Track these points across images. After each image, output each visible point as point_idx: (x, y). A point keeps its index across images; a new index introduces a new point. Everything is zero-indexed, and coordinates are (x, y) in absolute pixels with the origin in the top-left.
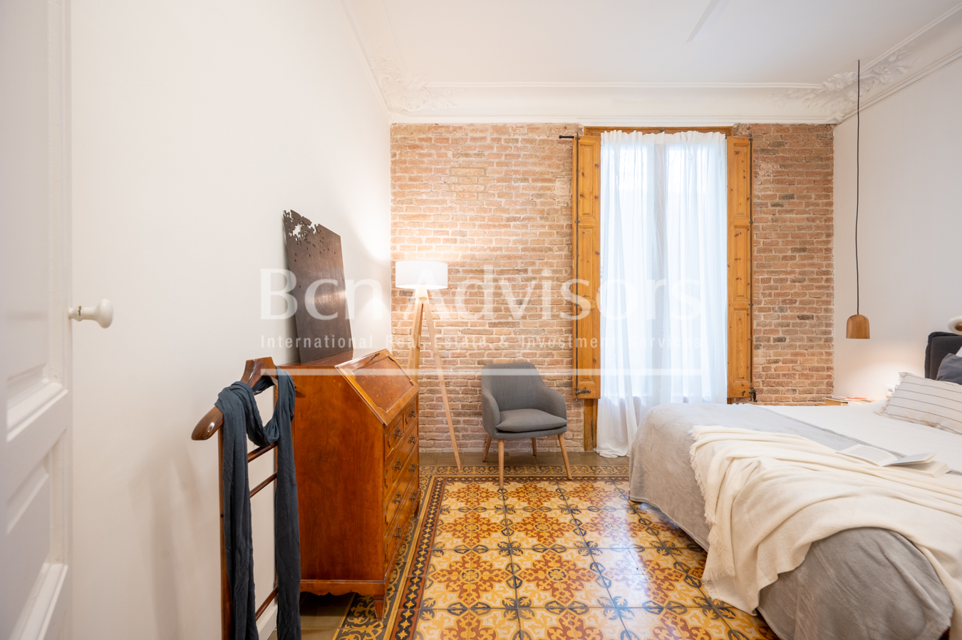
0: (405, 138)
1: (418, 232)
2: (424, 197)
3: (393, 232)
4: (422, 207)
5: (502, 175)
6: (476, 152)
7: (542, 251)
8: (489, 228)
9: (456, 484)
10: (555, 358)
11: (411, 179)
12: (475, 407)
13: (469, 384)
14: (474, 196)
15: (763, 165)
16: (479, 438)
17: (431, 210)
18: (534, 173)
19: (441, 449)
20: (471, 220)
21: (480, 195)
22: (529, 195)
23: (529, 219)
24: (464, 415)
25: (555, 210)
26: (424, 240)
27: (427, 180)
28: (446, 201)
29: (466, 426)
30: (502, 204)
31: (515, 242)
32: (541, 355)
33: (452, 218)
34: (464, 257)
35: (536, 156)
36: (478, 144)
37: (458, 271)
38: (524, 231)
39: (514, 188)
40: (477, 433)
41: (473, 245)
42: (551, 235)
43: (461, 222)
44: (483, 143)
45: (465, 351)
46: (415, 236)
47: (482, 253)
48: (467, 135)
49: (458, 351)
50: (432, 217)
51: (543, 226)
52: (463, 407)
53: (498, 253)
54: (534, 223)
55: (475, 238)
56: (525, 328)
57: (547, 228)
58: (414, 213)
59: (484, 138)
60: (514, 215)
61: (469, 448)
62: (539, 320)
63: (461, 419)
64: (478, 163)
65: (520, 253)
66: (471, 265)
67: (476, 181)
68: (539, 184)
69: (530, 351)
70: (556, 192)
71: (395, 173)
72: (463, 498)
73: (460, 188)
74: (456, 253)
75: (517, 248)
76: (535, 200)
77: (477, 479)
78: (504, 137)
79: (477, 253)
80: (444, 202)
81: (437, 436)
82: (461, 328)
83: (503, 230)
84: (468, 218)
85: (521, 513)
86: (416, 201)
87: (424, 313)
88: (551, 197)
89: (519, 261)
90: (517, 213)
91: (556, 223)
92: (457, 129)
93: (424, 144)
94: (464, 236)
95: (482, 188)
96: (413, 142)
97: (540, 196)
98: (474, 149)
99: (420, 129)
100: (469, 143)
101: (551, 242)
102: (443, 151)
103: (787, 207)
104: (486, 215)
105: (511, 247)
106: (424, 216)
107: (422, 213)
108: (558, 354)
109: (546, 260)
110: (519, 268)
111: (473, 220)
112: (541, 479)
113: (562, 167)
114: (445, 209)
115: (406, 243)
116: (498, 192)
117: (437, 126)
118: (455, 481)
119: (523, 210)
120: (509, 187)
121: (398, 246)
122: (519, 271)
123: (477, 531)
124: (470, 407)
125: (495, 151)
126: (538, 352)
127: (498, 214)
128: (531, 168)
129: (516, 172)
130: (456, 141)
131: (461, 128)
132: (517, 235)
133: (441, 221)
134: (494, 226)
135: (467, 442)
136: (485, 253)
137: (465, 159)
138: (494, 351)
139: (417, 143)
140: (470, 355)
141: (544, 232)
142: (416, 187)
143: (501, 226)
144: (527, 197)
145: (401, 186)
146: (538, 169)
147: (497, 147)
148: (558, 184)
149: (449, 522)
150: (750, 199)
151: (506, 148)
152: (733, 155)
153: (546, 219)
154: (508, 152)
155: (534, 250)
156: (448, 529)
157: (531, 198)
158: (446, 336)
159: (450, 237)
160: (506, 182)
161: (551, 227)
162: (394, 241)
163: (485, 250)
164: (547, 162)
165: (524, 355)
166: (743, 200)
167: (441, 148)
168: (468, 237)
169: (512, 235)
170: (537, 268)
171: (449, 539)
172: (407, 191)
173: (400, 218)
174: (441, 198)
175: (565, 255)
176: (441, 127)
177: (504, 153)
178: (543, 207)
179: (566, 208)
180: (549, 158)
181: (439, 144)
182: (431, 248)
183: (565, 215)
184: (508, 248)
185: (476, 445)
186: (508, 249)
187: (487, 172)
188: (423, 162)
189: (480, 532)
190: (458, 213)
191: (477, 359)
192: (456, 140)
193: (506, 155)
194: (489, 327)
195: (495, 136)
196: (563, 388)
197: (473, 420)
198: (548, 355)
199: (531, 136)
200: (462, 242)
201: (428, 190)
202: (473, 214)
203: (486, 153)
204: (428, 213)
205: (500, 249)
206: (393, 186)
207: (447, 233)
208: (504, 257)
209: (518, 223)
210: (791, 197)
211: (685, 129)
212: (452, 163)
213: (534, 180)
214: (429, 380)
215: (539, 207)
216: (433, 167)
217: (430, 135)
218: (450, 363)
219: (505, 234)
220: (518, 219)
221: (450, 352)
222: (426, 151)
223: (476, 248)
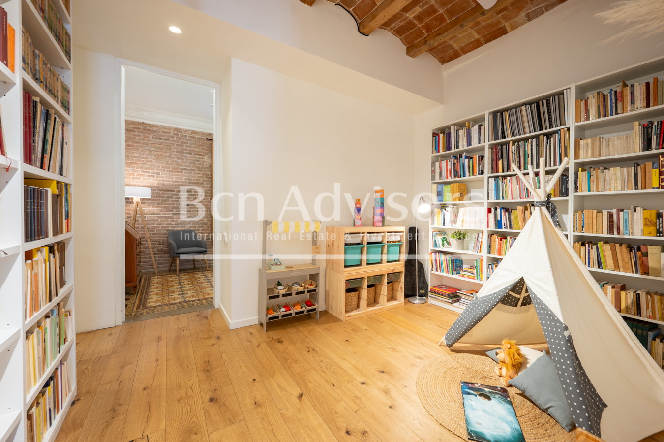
1: (132, 171)
2: (136, 155)
4: (134, 159)
5: (179, 150)
6: (165, 138)
8: (172, 172)
10: (205, 228)
12: (165, 250)
13: (161, 240)
14: (164, 157)
16: (167, 263)
17: (140, 161)
18: (195, 151)
20: (162, 168)
21: (167, 157)
23: (192, 170)
24: (159, 254)
25: (205, 168)
26: (136, 175)
27: (138, 147)
28: (149, 158)
30: (179, 162)
31: (185, 179)
32: (198, 227)
33: (152, 166)
34: (158, 184)
35: (196, 144)
36: (166, 135)
37: (155, 190)
38: (190, 175)
39: (185, 156)
40: (166, 261)
42: (203, 177)
43: (157, 168)
44: (169, 135)
45: (159, 226)
46: (130, 172)
47: (168, 183)
48: (160, 130)
49: (155, 226)
50: (140, 164)
51: (200, 174)
52: (158, 250)
53: (177, 183)
54: (195, 172)
55: (165, 176)
58: (130, 162)
59: (170, 133)
63: (157, 256)
64: (166, 143)
66: (162, 187)
67: (165, 151)
68: (197, 156)
69: (192, 225)
70: (205, 160)
73: (156, 153)
74: (154, 182)
75: (186, 182)
76: (195, 162)
78: (180, 134)
79: (166, 183)
80: (147, 158)
82: (157, 216)
83: (179, 174)
84: (161, 167)
86: (131, 156)
87: (138, 208)
88: (203, 162)
90: (186, 167)
91: (205, 173)
92: (154, 126)
93: (136, 130)
94: (158, 174)
95: (168, 154)
97: (198, 161)
98: (164, 137)
99: (134, 122)
100: (161, 133)
101: (203, 180)
102: (147, 135)
104: (170, 166)
105: (183, 181)
106: (136, 164)
107: (135, 162)
113: (208, 150)
114: (148, 162)
116: (177, 157)
117: (143, 123)
119: (189, 166)
120: (183, 155)
124: (161, 250)
125: (175, 139)
126: (196, 225)
127: (177, 166)
128: (193, 149)
129: (186, 150)
130: (154, 132)
131: (157, 126)
132: (186, 176)
133: (145, 167)
134: (175, 172)
136: (170, 183)
137: (159, 140)
138: (174, 226)
139: (132, 129)
140: (162, 227)
141: (200, 177)
142: (131, 150)
143: (178, 172)
146: (196, 150)
148: (206, 157)
151: (181, 139)
153: (201, 171)
154: (182, 140)
155: (194, 183)
157: (193, 161)
158: (149, 219)
159: (151, 174)
160: (181, 153)
161: (203, 174)
163: (170, 181)
164: (201, 147)
165: (190, 227)
167: (145, 134)
168: (161, 175)
169: (184, 176)
174: (145, 156)
175: (209, 186)
176: (146, 124)
177: (180, 141)
179: (210, 167)
180: (202, 146)
181: (144, 132)
182: (140, 178)
183: (209, 170)
185: (165, 267)
187: (171, 147)
188: (135, 139)
190: (155, 164)
191: (165, 229)
192: (154, 131)
193: (181, 142)
195: (175, 133)
197: (163, 256)
198: (201, 227)
199: (193, 135)
200: (157, 177)
201: (138, 152)
202: (163, 165)
204: (138, 162)
205: (178, 182)
207: (149, 173)
212: (152, 141)
213: (195, 154)
215: (197, 165)
216: (141, 141)
217: (139, 127)
218: (150, 231)
219: (180, 175)
220: (187, 170)
221: (150, 226)
222: (137, 134)
223: (165, 180)
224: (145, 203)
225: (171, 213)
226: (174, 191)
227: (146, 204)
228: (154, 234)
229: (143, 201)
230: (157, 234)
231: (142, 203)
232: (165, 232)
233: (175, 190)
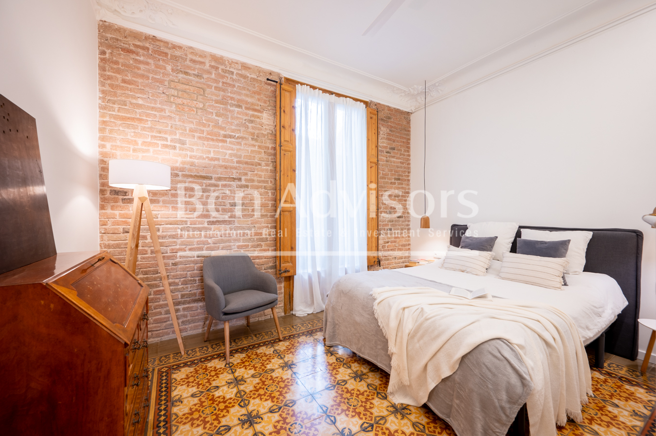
0: (117, 40)
1: (133, 134)
2: (140, 102)
3: (101, 130)
4: (137, 110)
5: (220, 98)
6: (196, 72)
7: (253, 165)
8: (208, 141)
9: (183, 370)
10: (263, 248)
11: (124, 81)
12: (195, 294)
13: (189, 275)
14: (194, 111)
15: (382, 128)
16: (199, 320)
17: (148, 115)
18: (247, 103)
19: (159, 339)
21: (199, 111)
22: (242, 119)
23: (242, 138)
24: (184, 303)
25: (264, 135)
26: (140, 143)
27: (144, 86)
28: (165, 110)
29: (186, 313)
30: (220, 122)
31: (231, 155)
32: (252, 246)
33: (172, 127)
34: (183, 163)
35: (248, 89)
36: (197, 66)
37: (177, 175)
38: (238, 147)
39: (230, 111)
40: (197, 317)
41: (193, 154)
42: (260, 153)
43: (181, 131)
44: (201, 67)
45: (184, 246)
46: (129, 137)
47: (201, 161)
48: (186, 55)
49: (178, 247)
50: (149, 122)
51: (254, 146)
52: (183, 296)
53: (216, 162)
54: (247, 142)
55: (195, 148)
56: (239, 225)
57: (257, 147)
58: (128, 115)
59: (203, 63)
60: (230, 133)
61: (188, 332)
62: (251, 219)
63: (181, 307)
64: (197, 82)
65: (235, 165)
66: (190, 170)
67: (196, 99)
68: (251, 112)
69: (243, 244)
70: (263, 121)
71: (104, 70)
72: (193, 382)
73: (179, 101)
74: (177, 158)
75: (232, 160)
76: (247, 124)
77: (203, 360)
78: (221, 67)
79: (196, 161)
80: (162, 110)
81: (155, 327)
82: (180, 226)
83: (220, 144)
84: (188, 129)
85: (250, 381)
86: (131, 104)
87: (143, 212)
88: (260, 124)
89: (234, 171)
90: (232, 132)
91: (263, 144)
92: (174, 47)
93: (141, 51)
94: (183, 144)
95: (201, 105)
96: (127, 46)
97: (252, 122)
98: (194, 70)
99: (136, 35)
100: (188, 63)
101: (260, 159)
102: (161, 63)
103: (392, 154)
104: (204, 129)
105: (227, 159)
106: (140, 120)
107: (138, 116)
108: (266, 244)
109: (256, 172)
110: (234, 177)
111: (192, 132)
112: (259, 346)
113: (268, 103)
114: (164, 117)
115: (118, 143)
116: (216, 111)
117: (154, 39)
118: (181, 367)
119: (238, 130)
120: (226, 109)
121: (108, 145)
122: (234, 179)
123: (215, 412)
124: (189, 295)
125: (213, 76)
126: (250, 244)
127: (216, 130)
128: (244, 98)
129: (232, 99)
130: (175, 58)
131: (180, 47)
132: (232, 150)
133: (159, 127)
134: (213, 140)
135: (187, 327)
136: (204, 161)
137: (184, 76)
138: (212, 245)
139: (132, 48)
140: (190, 249)
141: (255, 151)
142: (131, 90)
143: (217, 140)
144: (241, 121)
145: (111, 86)
146: (249, 100)
147: (215, 74)
148: (265, 115)
149: (184, 412)
150: (377, 147)
151: (223, 77)
152: (370, 118)
153: (256, 140)
154: (224, 80)
155: (246, 163)
156: (185, 421)
157: (244, 122)
158: (165, 234)
159: (169, 143)
160: (223, 105)
161: (260, 147)
162: (102, 139)
163: (204, 159)
164: (257, 97)
165: (238, 246)
166: (374, 147)
167: (159, 60)
168: (188, 146)
169: (229, 149)
170: (249, 178)
171: (188, 431)
172: (119, 92)
173: (110, 118)
174: (158, 106)
175: (270, 170)
176: (159, 40)
177: (221, 80)
178: (254, 131)
179: (271, 134)
180: (259, 94)
181: (157, 56)
182: (148, 151)
183: (270, 139)
184: (225, 159)
185: (196, 328)
186: (224, 160)
187: (206, 92)
188: (139, 69)
189: (218, 413)
190: (178, 123)
191: (196, 253)
193: (223, 83)
194: (208, 224)
195: (213, 64)
197: (192, 307)
198: (258, 246)
199: (243, 72)
200: (181, 149)
201: (145, 96)
202: (192, 126)
203: (205, 76)
204: (145, 118)
205: (218, 159)
206: (102, 84)
207: (166, 139)
208: (221, 166)
209: (233, 140)
210: (394, 149)
211: (346, 97)
212: (171, 77)
213: (247, 108)
214: (146, 276)
215: (250, 130)
216: (151, 76)
217: (147, 45)
218: (169, 258)
219: (222, 147)
220: (234, 137)
221: (169, 248)
222: (142, 58)
223: (195, 157)
224: (157, 201)
225: (206, 220)
226: (210, 178)
227: (161, 204)
228: (175, 264)
229: (155, 196)
230: (181, 263)
232: (196, 258)
233: (214, 176)
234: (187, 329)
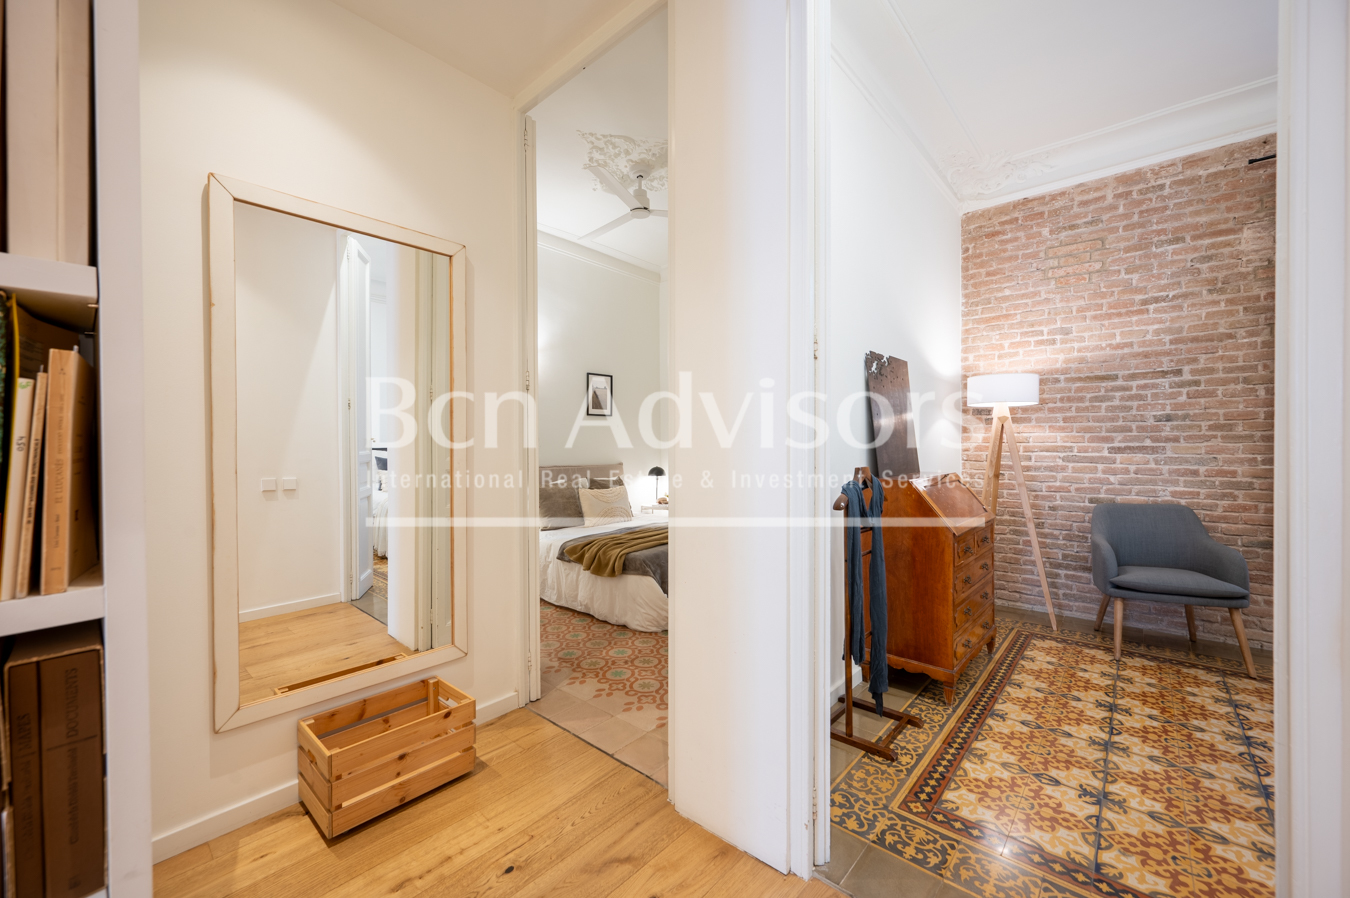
0: (981, 227)
1: (998, 337)
2: (1007, 292)
3: (964, 341)
4: (1003, 305)
5: (1135, 240)
6: (1089, 219)
7: (1212, 340)
8: (1110, 319)
9: (1048, 641)
10: (1240, 501)
11: (988, 274)
12: (1085, 559)
13: (1075, 528)
14: (1085, 279)
16: (1092, 601)
17: (1016, 307)
18: (1196, 227)
19: (1030, 606)
20: (1078, 311)
21: (1095, 275)
22: (1186, 260)
23: (1185, 296)
24: (1067, 567)
25: (1244, 276)
26: (1006, 345)
27: (1012, 271)
28: (1039, 292)
29: (1070, 583)
30: (1134, 282)
31: (1157, 332)
32: (1208, 496)
33: (1049, 313)
34: (1067, 361)
35: (1200, 201)
36: (1091, 208)
37: (1057, 381)
38: (1175, 314)
39: (1156, 256)
40: (1088, 595)
41: (1083, 344)
42: (1230, 313)
43: (1063, 316)
44: (1100, 204)
45: (1068, 484)
46: (994, 342)
47: (1097, 353)
48: (1072, 200)
49: (1058, 484)
50: (1018, 316)
51: (1217, 303)
52: (1065, 557)
53: (1126, 350)
54: (1197, 300)
55: (1086, 335)
56: (1176, 456)
57: (1223, 304)
58: (993, 315)
59: (1103, 198)
60: (1156, 295)
61: (1074, 612)
62: (1205, 444)
63: (1062, 572)
64: (1091, 233)
65: (1168, 347)
66: (1078, 370)
67: (1088, 259)
68: (1207, 241)
69: (1186, 489)
70: (1242, 247)
71: (967, 270)
72: (1055, 654)
73: (1061, 272)
74: (1054, 357)
75: (1160, 340)
76: (1198, 265)
77: (1080, 644)
78: (1136, 188)
79: (1089, 355)
80: (1035, 294)
81: (1024, 589)
82: (1062, 455)
83: (1135, 318)
84: (1074, 309)
86: (996, 298)
87: (1004, 435)
88: (1231, 256)
89: (1165, 359)
90: (1161, 291)
91: (1242, 294)
92: (1054, 197)
93: (1007, 227)
94: (1067, 334)
95: (1098, 266)
96: (992, 229)
97: (1209, 258)
98: (1085, 216)
99: (1002, 210)
100: (1076, 209)
101: (1231, 325)
102: (1035, 229)
104: (1104, 301)
105: (1150, 341)
106: (1007, 316)
107: (1005, 312)
108: (1245, 495)
109: (1220, 353)
110: (1165, 369)
111: (1082, 311)
112: (1193, 666)
113: (1258, 205)
114: (1039, 303)
115: (982, 352)
116: (1125, 266)
117: (1026, 201)
119: (1174, 284)
120: (1147, 256)
121: (971, 357)
122: (1164, 374)
124: (1076, 558)
125: (1121, 210)
126: (1202, 491)
127: (1126, 297)
128: (1189, 220)
129: (1163, 232)
130: (1055, 213)
131: (1063, 194)
132: (1161, 321)
133: (1031, 319)
134: (1119, 315)
135: (1071, 604)
136: (1102, 352)
137: (1070, 232)
138: (1119, 487)
139: (998, 228)
140: (1077, 490)
141: (1218, 312)
142: (996, 283)
143: (1130, 313)
144: (1182, 264)
145: (975, 286)
146: (1203, 219)
147: (1124, 205)
148: (1247, 233)
151: (1140, 203)
153: (1222, 291)
154: (1144, 207)
155: (1195, 340)
157: (1189, 264)
158: (1039, 464)
159: (1045, 337)
160: (1141, 250)
161: (1230, 302)
162: (965, 351)
163: (1104, 349)
164: (1223, 205)
165: (1174, 494)
167: (1032, 227)
168: (1075, 334)
169: (1152, 324)
170: (1200, 366)
172: (983, 289)
173: (973, 324)
174: (1031, 289)
175: (1263, 342)
176: (1032, 200)
177: (1137, 210)
178: (1215, 274)
180: (1231, 197)
181: (1029, 223)
182: (1016, 354)
183: (1263, 279)
184: (1144, 342)
185: (1086, 610)
186: (1143, 344)
187: (1107, 242)
188: (1005, 251)
190: (1058, 306)
191: (1088, 496)
192: (1055, 211)
193: (1141, 212)
194: (1110, 453)
195: (1121, 190)
196: (1259, 550)
197: (1080, 577)
198: (1223, 496)
199: (1189, 173)
200: (1063, 342)
201: (1013, 283)
202: (1082, 303)
203: (1105, 217)
204: (1012, 312)
205: (1131, 345)
206: (965, 287)
207: (1042, 333)
208: (1136, 355)
209: (1163, 304)
212: (1049, 243)
213: (1194, 238)
214: (1013, 518)
215: (1206, 275)
216: (1020, 253)
217: (1016, 215)
218: (1044, 498)
219: (1138, 323)
220: (1164, 299)
221: (1044, 485)
222: (1009, 236)
223: (1086, 349)
224: (1028, 420)
225: (1106, 446)
226: (1115, 378)
227: (1033, 423)
228: (1053, 508)
229: (1026, 413)
230: (1063, 508)
231: (1015, 420)
232: (1087, 504)
233: (1121, 373)
234: (1072, 606)
